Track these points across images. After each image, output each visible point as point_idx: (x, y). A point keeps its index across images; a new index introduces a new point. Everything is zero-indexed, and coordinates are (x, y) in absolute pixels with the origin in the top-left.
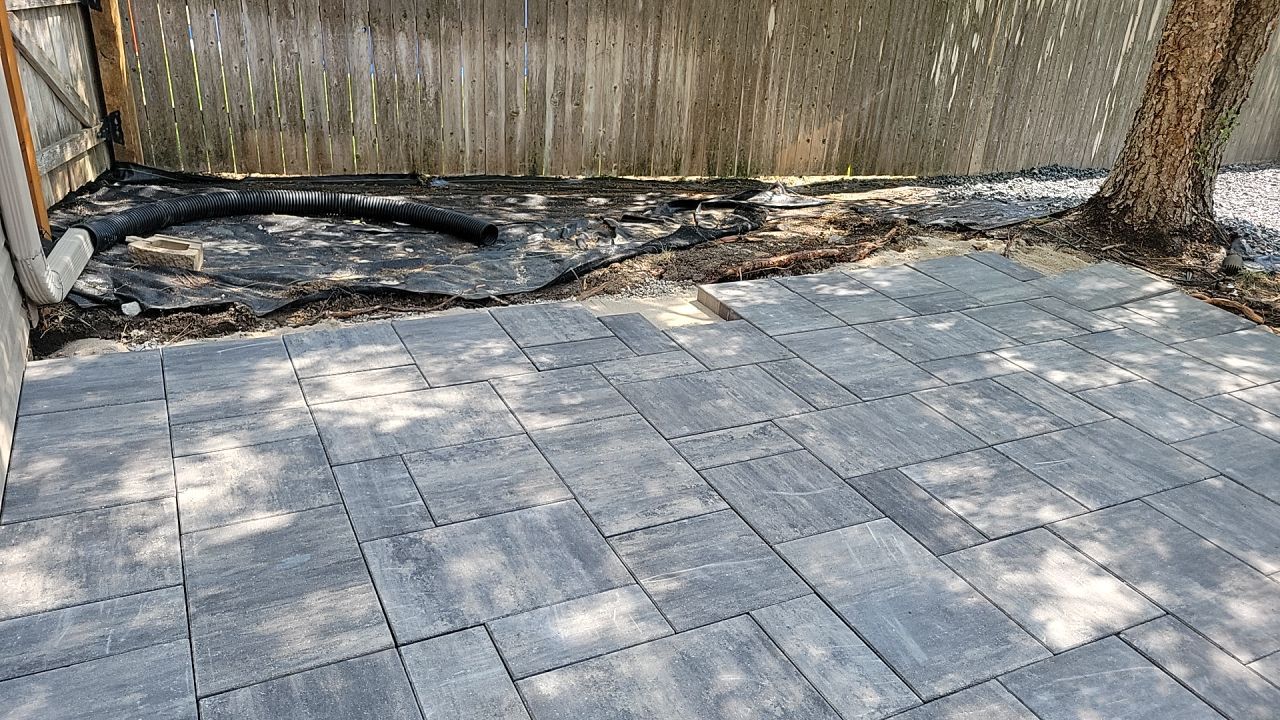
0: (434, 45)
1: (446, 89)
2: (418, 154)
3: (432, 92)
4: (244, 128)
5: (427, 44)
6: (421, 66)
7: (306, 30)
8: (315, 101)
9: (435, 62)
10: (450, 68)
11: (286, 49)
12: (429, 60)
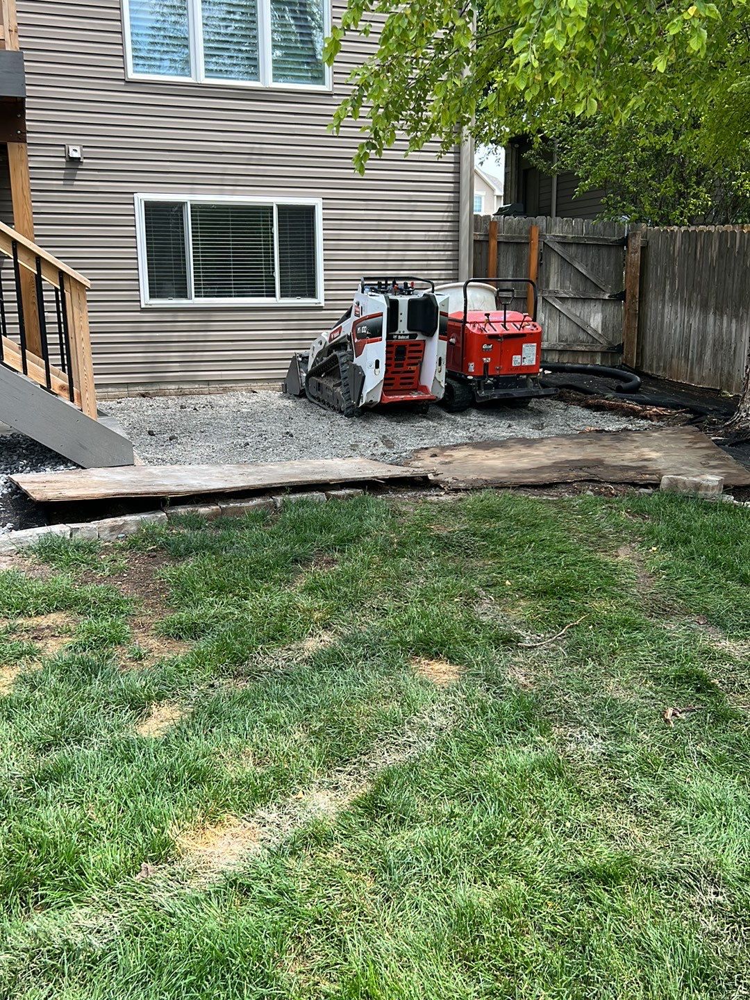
0: (737, 321)
1: (739, 346)
2: (724, 378)
3: (733, 346)
4: (672, 357)
5: (734, 321)
6: (731, 333)
7: (695, 314)
8: (693, 347)
9: (736, 330)
10: (741, 335)
11: (688, 322)
12: (734, 330)
